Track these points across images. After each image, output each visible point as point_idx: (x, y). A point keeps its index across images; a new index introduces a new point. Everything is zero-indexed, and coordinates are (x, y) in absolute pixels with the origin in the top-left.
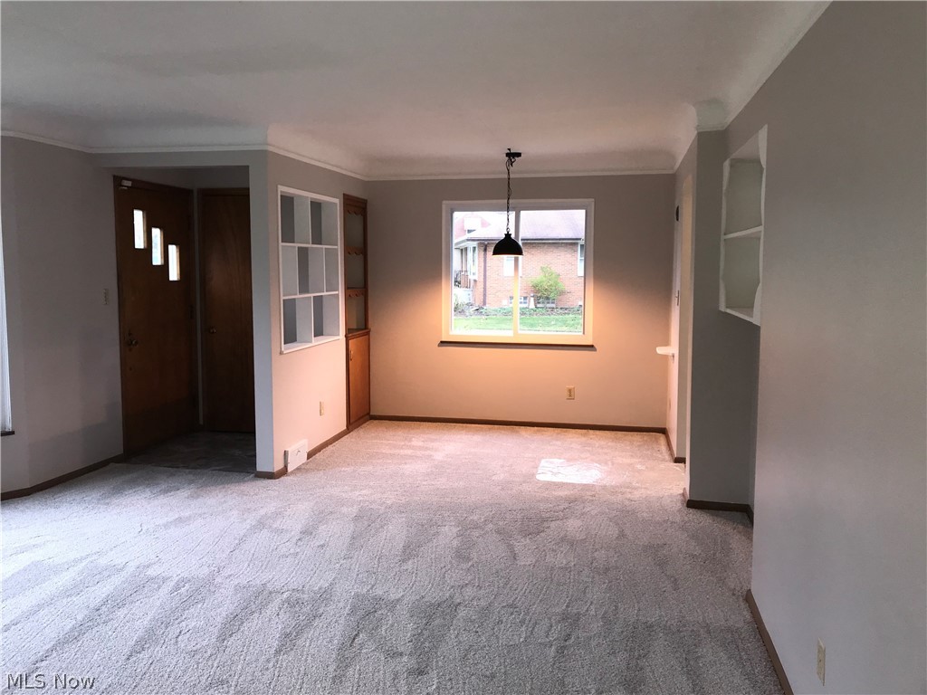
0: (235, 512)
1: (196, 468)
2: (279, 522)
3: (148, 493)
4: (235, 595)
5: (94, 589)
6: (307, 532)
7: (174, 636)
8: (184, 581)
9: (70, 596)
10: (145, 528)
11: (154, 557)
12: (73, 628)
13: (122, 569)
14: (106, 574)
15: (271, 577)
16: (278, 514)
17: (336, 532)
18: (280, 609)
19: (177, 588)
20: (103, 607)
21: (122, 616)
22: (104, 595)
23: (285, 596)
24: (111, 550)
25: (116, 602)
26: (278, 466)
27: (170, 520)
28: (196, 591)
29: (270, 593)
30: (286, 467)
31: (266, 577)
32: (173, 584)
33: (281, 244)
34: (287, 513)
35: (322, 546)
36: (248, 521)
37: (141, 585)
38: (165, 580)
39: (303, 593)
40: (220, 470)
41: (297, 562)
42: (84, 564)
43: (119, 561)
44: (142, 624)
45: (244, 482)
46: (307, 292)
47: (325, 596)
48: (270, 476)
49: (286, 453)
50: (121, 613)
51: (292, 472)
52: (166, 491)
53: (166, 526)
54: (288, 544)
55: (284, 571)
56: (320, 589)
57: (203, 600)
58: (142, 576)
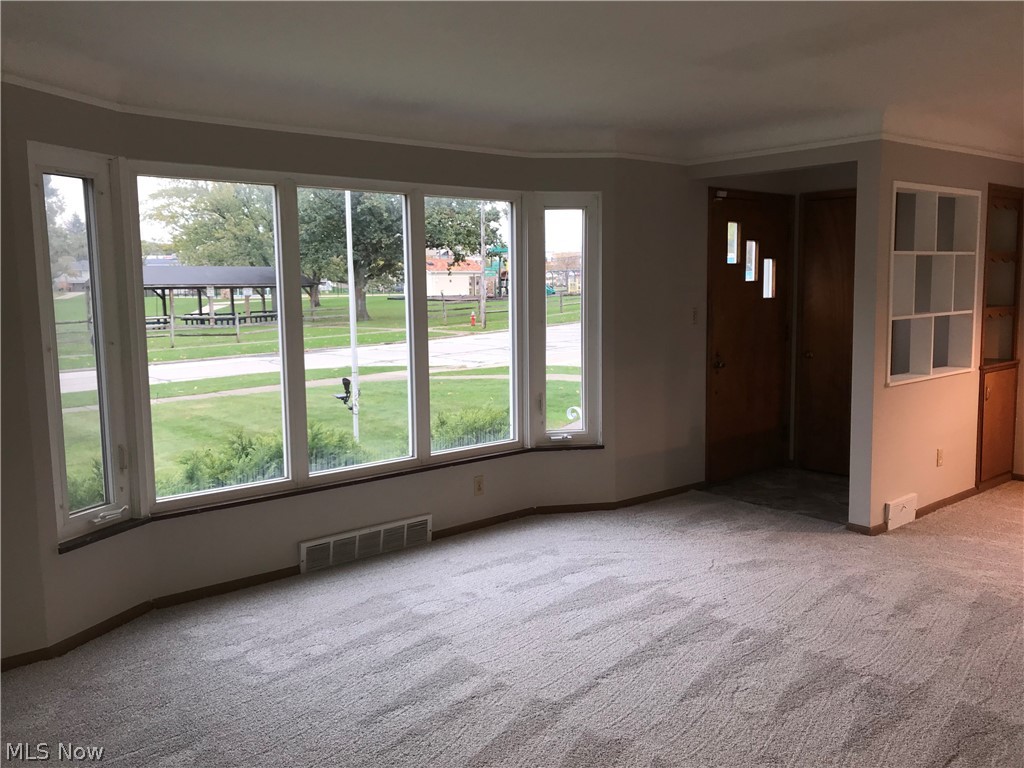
0: (816, 567)
1: (778, 508)
2: (868, 589)
3: (724, 527)
4: (805, 663)
5: (659, 617)
6: (904, 609)
7: (731, 690)
8: (749, 632)
9: (637, 619)
10: (716, 564)
11: (721, 597)
12: (635, 654)
13: (688, 604)
14: (672, 604)
15: (850, 652)
16: (868, 579)
17: (945, 616)
18: (857, 694)
19: (740, 638)
20: (666, 639)
21: (682, 653)
22: (667, 627)
23: (864, 680)
24: (681, 581)
25: (679, 636)
26: (875, 520)
27: (743, 561)
28: (762, 647)
29: (846, 672)
30: (886, 523)
31: (844, 650)
32: (736, 632)
33: (893, 252)
34: (881, 580)
35: (922, 631)
36: (831, 580)
37: (704, 625)
38: (729, 626)
39: (889, 683)
40: (807, 515)
41: (886, 641)
42: (653, 589)
43: (687, 594)
44: (700, 667)
45: (832, 532)
46: (928, 310)
47: (918, 694)
48: (865, 531)
49: (886, 507)
50: (681, 649)
51: (894, 531)
52: (743, 529)
53: (738, 567)
54: (876, 617)
55: (867, 649)
56: (912, 684)
57: (767, 659)
58: (706, 615)
